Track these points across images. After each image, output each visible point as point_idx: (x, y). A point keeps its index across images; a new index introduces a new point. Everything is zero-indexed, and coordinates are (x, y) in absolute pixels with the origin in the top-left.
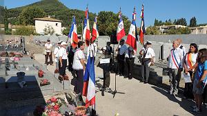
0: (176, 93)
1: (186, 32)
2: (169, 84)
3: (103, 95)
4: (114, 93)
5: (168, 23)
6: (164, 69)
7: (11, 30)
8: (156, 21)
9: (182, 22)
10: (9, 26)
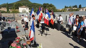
0: (71, 34)
1: (77, 10)
2: (68, 31)
3: (42, 35)
4: (46, 35)
5: (70, 7)
6: (67, 25)
7: (10, 11)
8: (65, 7)
9: (76, 6)
10: (9, 10)
